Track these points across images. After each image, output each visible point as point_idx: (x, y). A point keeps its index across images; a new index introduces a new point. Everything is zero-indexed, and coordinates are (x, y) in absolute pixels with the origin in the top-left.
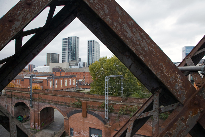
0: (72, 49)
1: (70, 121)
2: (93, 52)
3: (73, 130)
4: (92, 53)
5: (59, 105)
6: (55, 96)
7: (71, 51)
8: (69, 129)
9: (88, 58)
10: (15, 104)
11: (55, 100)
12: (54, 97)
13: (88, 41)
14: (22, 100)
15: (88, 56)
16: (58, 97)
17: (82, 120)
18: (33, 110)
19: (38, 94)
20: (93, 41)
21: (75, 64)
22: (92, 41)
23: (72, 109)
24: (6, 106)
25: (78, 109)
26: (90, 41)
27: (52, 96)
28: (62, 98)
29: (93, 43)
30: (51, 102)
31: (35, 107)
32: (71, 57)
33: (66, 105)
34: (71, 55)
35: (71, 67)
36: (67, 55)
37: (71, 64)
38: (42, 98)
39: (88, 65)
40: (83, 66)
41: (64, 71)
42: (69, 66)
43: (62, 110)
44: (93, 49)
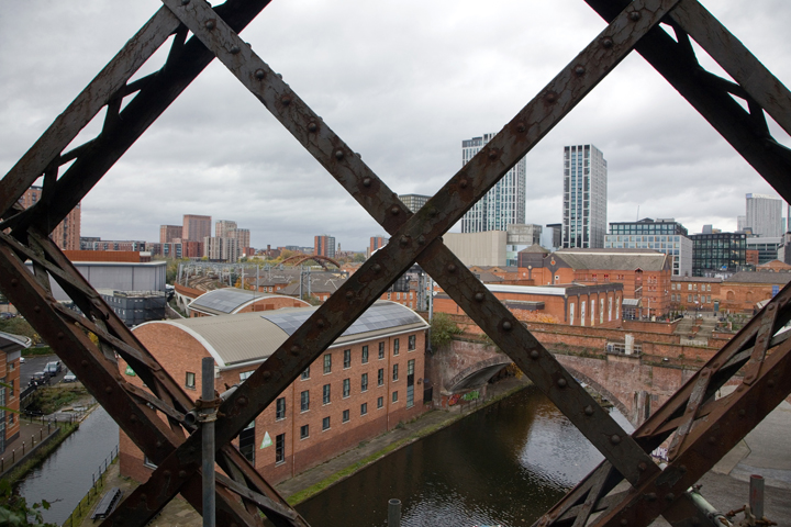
2: (586, 189)
4: (580, 193)
7: (498, 187)
13: (567, 149)
15: (566, 205)
20: (587, 147)
22: (580, 147)
24: (639, 396)
26: (574, 148)
29: (586, 156)
32: (498, 210)
34: (499, 203)
35: (515, 249)
37: (516, 238)
39: (566, 239)
41: (568, 267)
44: (586, 179)
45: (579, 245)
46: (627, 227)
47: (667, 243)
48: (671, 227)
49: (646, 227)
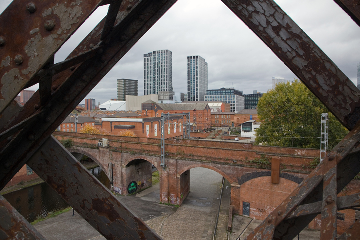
0: (160, 72)
1: (243, 191)
2: (197, 75)
3: (248, 205)
4: (194, 77)
5: (221, 164)
6: (213, 150)
7: (160, 75)
8: (242, 205)
9: (189, 86)
10: (127, 163)
11: (214, 156)
12: (209, 151)
13: (189, 58)
14: (143, 156)
15: (189, 83)
16: (219, 150)
17: (268, 190)
18: (166, 173)
19: (177, 146)
20: (197, 57)
21: (168, 98)
22: (194, 57)
23: (249, 171)
24: (110, 165)
25: (260, 171)
26: (191, 57)
27: (206, 150)
28: (228, 152)
29: (197, 61)
30: (204, 159)
31: (171, 168)
32: (160, 86)
33: (235, 164)
34: (160, 83)
35: (162, 102)
36: (152, 83)
37: (162, 98)
38: (185, 152)
39: (189, 98)
40: (182, 100)
41: (162, 109)
42: (159, 100)
43: (229, 172)
44: (197, 71)
45: (194, 100)
46: (214, 92)
47: (230, 98)
48: (232, 91)
49: (222, 92)
